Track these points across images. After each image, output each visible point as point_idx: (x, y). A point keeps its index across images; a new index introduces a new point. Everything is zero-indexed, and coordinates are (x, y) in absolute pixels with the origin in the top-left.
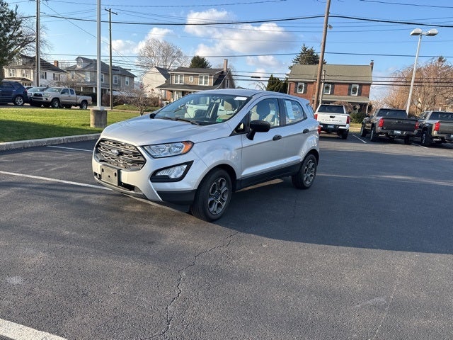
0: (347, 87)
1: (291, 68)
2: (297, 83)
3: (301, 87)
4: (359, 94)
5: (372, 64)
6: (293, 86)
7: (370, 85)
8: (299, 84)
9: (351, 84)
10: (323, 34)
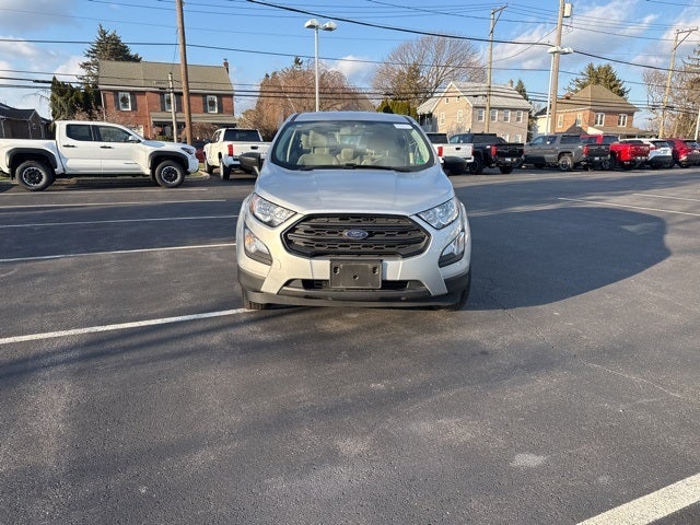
0: (201, 99)
1: (85, 66)
2: (116, 92)
3: (124, 100)
4: (220, 111)
5: (226, 64)
6: (110, 98)
7: (231, 96)
8: (121, 95)
9: (204, 95)
10: (178, 14)
